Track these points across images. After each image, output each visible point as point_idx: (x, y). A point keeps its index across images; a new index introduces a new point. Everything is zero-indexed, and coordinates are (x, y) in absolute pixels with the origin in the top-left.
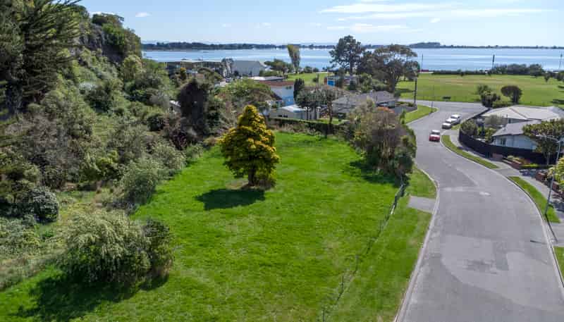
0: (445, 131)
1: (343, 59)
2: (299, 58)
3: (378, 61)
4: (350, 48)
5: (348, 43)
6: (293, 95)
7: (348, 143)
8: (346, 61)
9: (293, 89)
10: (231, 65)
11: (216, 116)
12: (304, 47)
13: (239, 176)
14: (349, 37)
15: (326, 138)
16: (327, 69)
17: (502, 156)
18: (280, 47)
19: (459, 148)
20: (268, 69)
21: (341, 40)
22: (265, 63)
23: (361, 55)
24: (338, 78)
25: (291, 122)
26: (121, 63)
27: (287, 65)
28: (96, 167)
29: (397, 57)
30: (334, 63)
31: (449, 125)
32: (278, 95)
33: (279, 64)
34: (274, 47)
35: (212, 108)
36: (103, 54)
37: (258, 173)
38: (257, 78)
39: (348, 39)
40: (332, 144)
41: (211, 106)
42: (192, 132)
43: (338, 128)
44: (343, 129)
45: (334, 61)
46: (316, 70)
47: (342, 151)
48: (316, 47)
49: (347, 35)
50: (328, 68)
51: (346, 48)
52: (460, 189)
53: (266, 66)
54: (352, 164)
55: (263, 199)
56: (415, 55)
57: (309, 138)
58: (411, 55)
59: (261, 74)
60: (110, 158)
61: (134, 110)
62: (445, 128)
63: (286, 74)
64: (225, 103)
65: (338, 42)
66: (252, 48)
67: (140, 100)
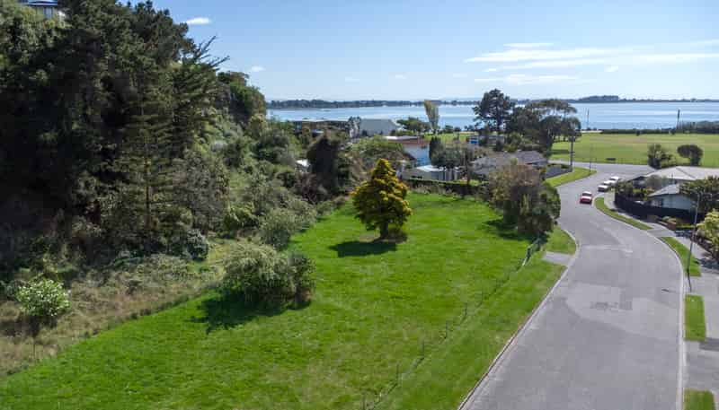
0: (601, 194)
1: (488, 116)
2: (438, 117)
3: (530, 118)
4: (497, 104)
5: (495, 98)
6: (428, 154)
7: (487, 203)
8: (492, 118)
9: (428, 149)
10: (359, 125)
11: (346, 175)
12: (446, 103)
13: (372, 228)
14: (496, 90)
15: (463, 199)
16: (470, 129)
17: (657, 217)
18: (416, 104)
19: (613, 210)
20: (401, 129)
21: (486, 95)
22: (398, 122)
23: (511, 112)
24: (482, 138)
25: (425, 183)
26: (246, 123)
27: (424, 124)
28: (236, 218)
29: (553, 113)
30: (478, 121)
31: (605, 187)
32: (413, 155)
33: (413, 123)
34: (408, 103)
35: (342, 166)
36: (229, 113)
37: (390, 226)
38: (389, 137)
39: (495, 93)
40: (468, 205)
41: (341, 163)
42: (322, 189)
43: (476, 188)
44: (482, 189)
45: (478, 118)
46: (458, 130)
47: (479, 211)
48: (460, 103)
49: (494, 89)
50: (471, 127)
51: (492, 104)
52: (603, 247)
53: (399, 125)
54: (489, 223)
55: (395, 250)
56: (575, 111)
57: (445, 199)
58: (568, 111)
59: (393, 133)
60: (248, 210)
61: (262, 169)
62: (601, 190)
63: (422, 134)
64: (355, 162)
65: (482, 96)
66: (382, 105)
67: (268, 158)
